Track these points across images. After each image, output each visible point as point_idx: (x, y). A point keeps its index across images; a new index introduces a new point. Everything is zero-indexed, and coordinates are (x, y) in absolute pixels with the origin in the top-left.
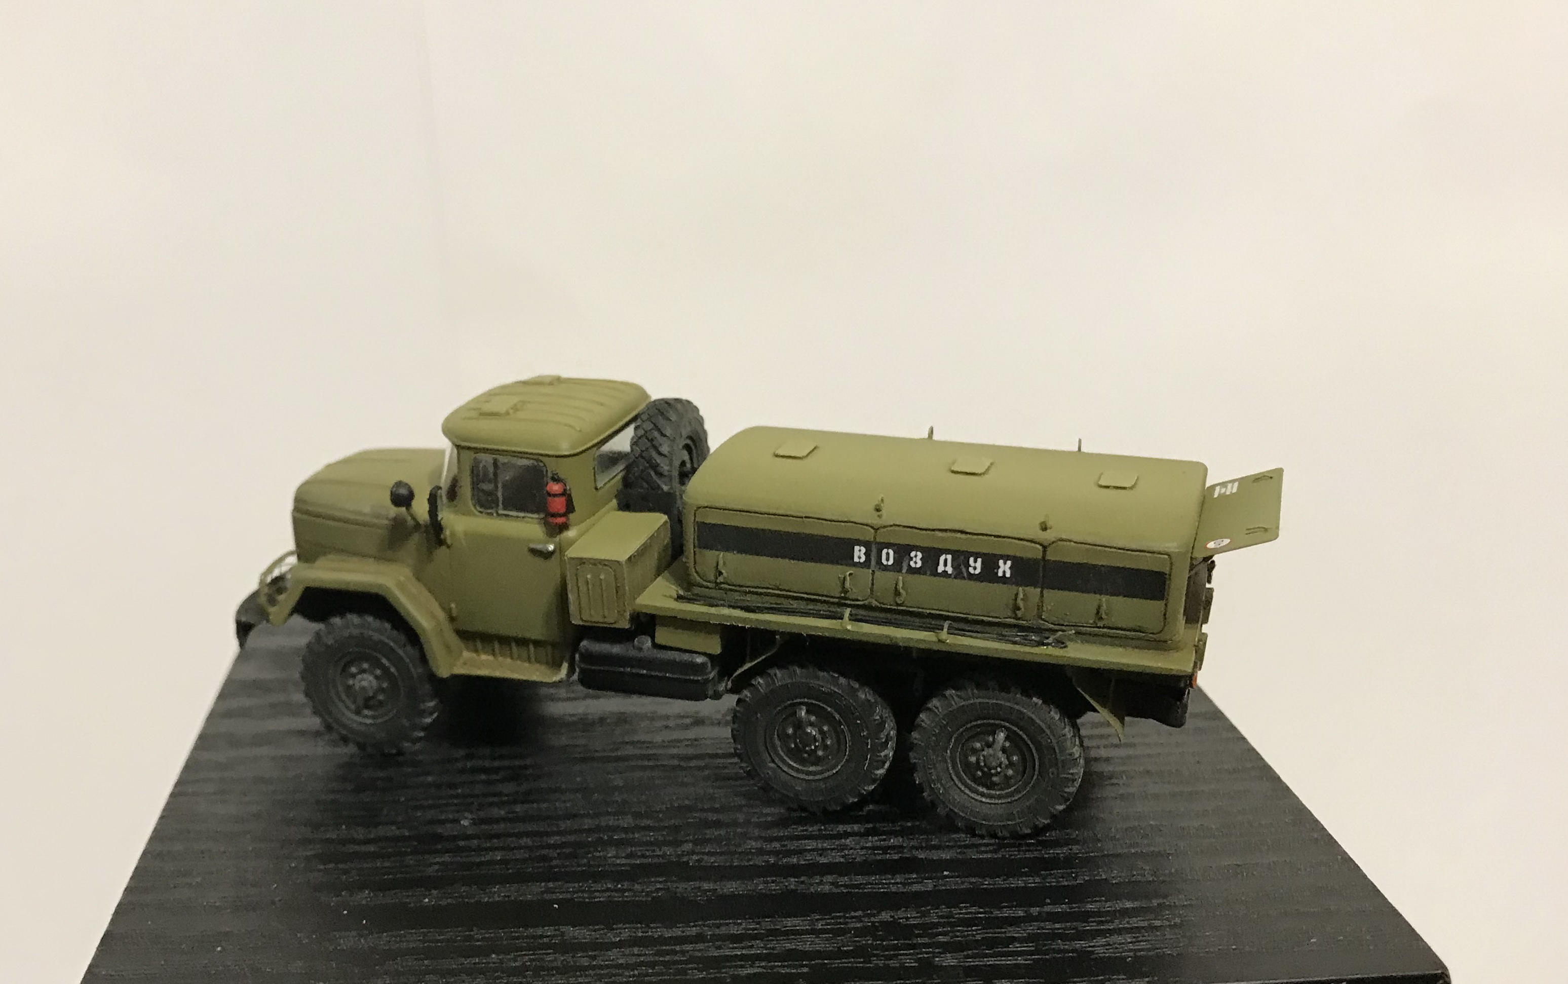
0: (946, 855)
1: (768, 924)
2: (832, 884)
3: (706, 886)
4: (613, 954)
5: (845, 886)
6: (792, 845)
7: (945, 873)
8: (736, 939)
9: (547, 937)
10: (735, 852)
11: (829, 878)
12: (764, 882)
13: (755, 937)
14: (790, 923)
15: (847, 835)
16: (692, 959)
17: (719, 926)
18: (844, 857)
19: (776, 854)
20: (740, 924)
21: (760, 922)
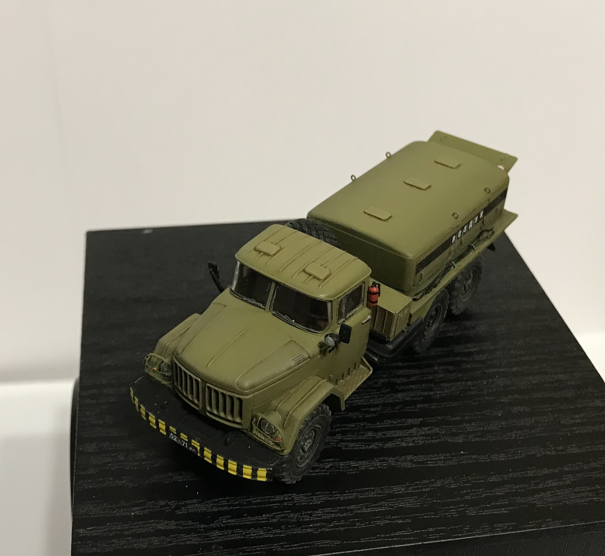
0: (460, 440)
1: (386, 490)
3: (353, 464)
4: (319, 512)
5: (417, 462)
6: (389, 434)
7: (462, 452)
8: (375, 501)
9: (286, 501)
10: (362, 441)
11: (409, 457)
12: (380, 461)
13: (382, 499)
14: (398, 489)
15: (411, 426)
16: (356, 516)
17: (364, 492)
18: (413, 441)
19: (381, 440)
20: (373, 491)
21: (383, 488)
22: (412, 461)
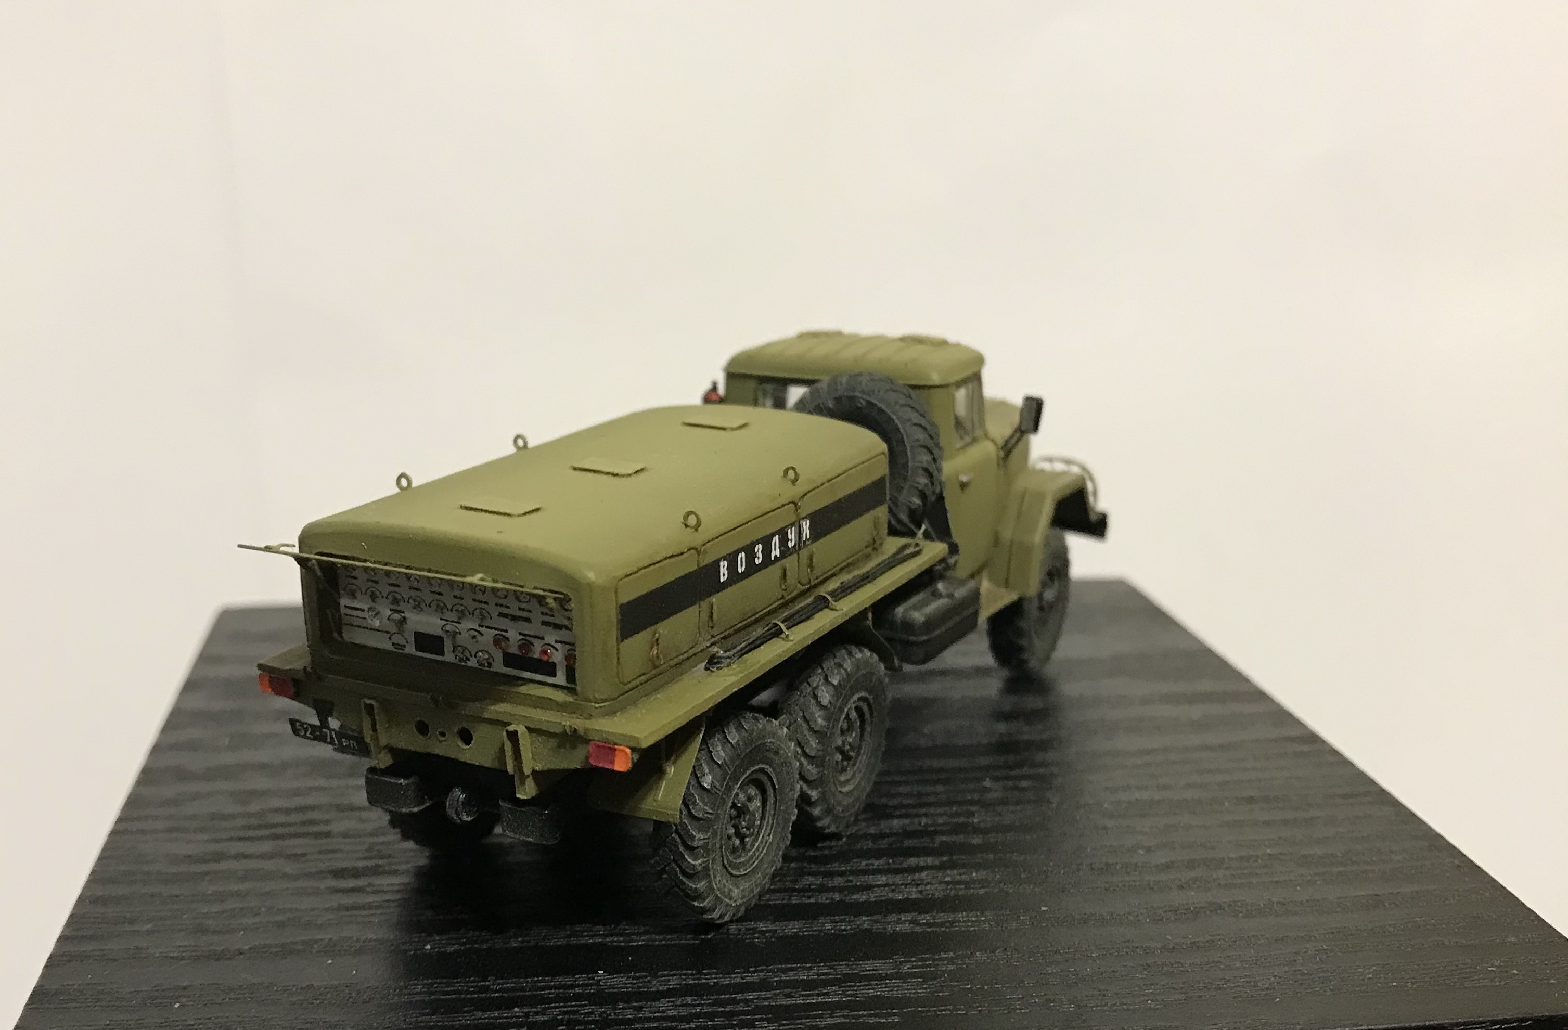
1: (843, 968)
2: (911, 922)
4: (663, 1004)
5: (928, 925)
6: (859, 881)
8: (809, 985)
9: (579, 986)
10: (794, 890)
11: (907, 916)
12: (832, 922)
13: (832, 983)
14: (870, 966)
15: (919, 869)
16: (758, 1010)
17: (785, 971)
18: (921, 892)
19: (840, 890)
20: (810, 969)
21: (834, 965)
22: (913, 922)
